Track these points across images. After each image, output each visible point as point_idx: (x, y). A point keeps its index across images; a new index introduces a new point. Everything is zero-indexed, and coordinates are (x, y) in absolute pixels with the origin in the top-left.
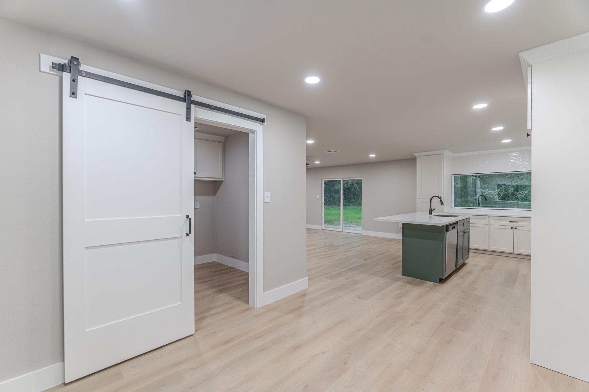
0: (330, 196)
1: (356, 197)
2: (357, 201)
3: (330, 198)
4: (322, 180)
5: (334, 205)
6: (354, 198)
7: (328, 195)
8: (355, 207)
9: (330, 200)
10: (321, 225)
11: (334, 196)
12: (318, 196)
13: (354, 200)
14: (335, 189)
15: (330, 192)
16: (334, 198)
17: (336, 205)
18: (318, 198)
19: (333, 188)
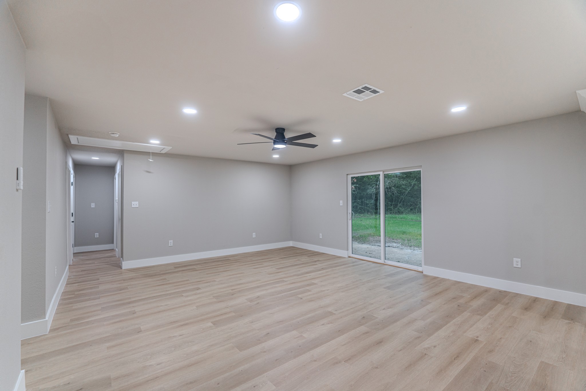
0: (362, 202)
1: (393, 203)
2: (396, 207)
3: (362, 205)
4: (349, 176)
5: (366, 213)
6: (391, 205)
7: (359, 202)
8: (394, 216)
9: (361, 207)
10: (348, 250)
11: (366, 203)
12: (341, 202)
13: (392, 207)
14: (367, 194)
15: (361, 198)
16: (367, 204)
17: (369, 213)
18: (342, 205)
19: (365, 193)
